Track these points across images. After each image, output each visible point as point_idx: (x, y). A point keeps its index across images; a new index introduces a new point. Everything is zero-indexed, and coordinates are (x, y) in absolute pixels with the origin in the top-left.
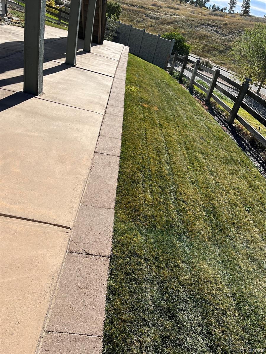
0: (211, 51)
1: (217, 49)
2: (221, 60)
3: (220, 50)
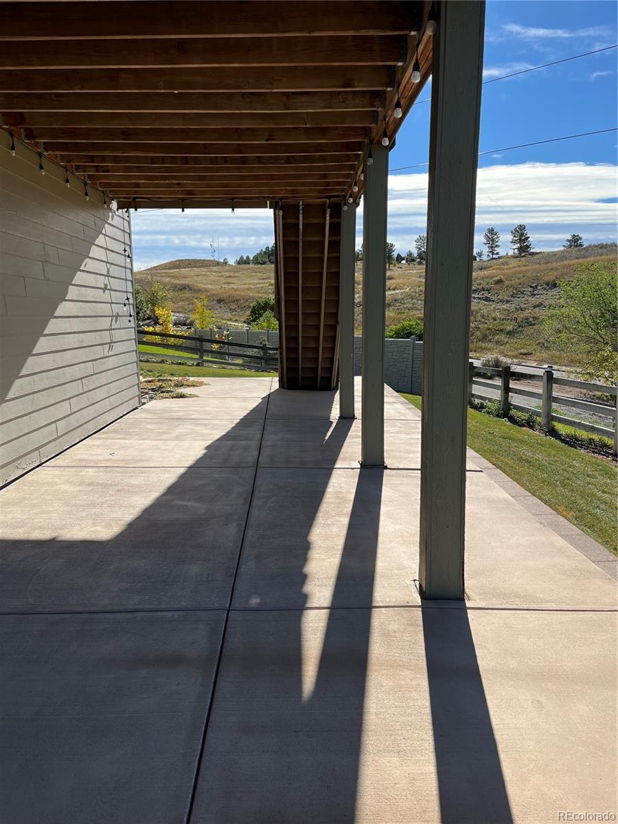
1: (502, 330)
2: (517, 349)
3: (507, 330)
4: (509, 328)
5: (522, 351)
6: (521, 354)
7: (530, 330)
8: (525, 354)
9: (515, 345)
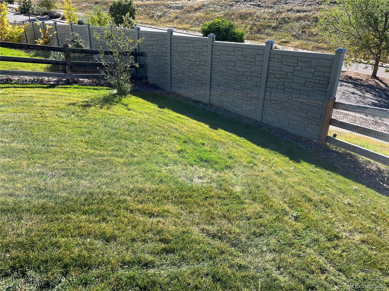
0: (263, 31)
1: (269, 26)
2: (280, 39)
3: (273, 26)
4: (274, 25)
5: (283, 40)
6: (282, 42)
7: (286, 26)
8: (285, 42)
9: (279, 37)
